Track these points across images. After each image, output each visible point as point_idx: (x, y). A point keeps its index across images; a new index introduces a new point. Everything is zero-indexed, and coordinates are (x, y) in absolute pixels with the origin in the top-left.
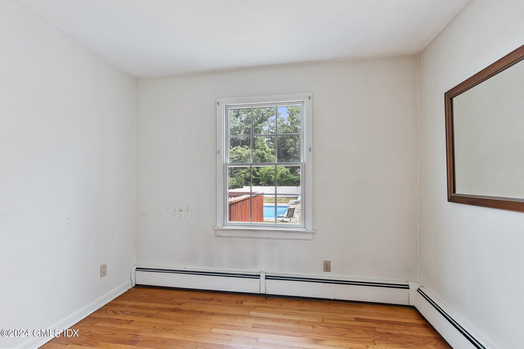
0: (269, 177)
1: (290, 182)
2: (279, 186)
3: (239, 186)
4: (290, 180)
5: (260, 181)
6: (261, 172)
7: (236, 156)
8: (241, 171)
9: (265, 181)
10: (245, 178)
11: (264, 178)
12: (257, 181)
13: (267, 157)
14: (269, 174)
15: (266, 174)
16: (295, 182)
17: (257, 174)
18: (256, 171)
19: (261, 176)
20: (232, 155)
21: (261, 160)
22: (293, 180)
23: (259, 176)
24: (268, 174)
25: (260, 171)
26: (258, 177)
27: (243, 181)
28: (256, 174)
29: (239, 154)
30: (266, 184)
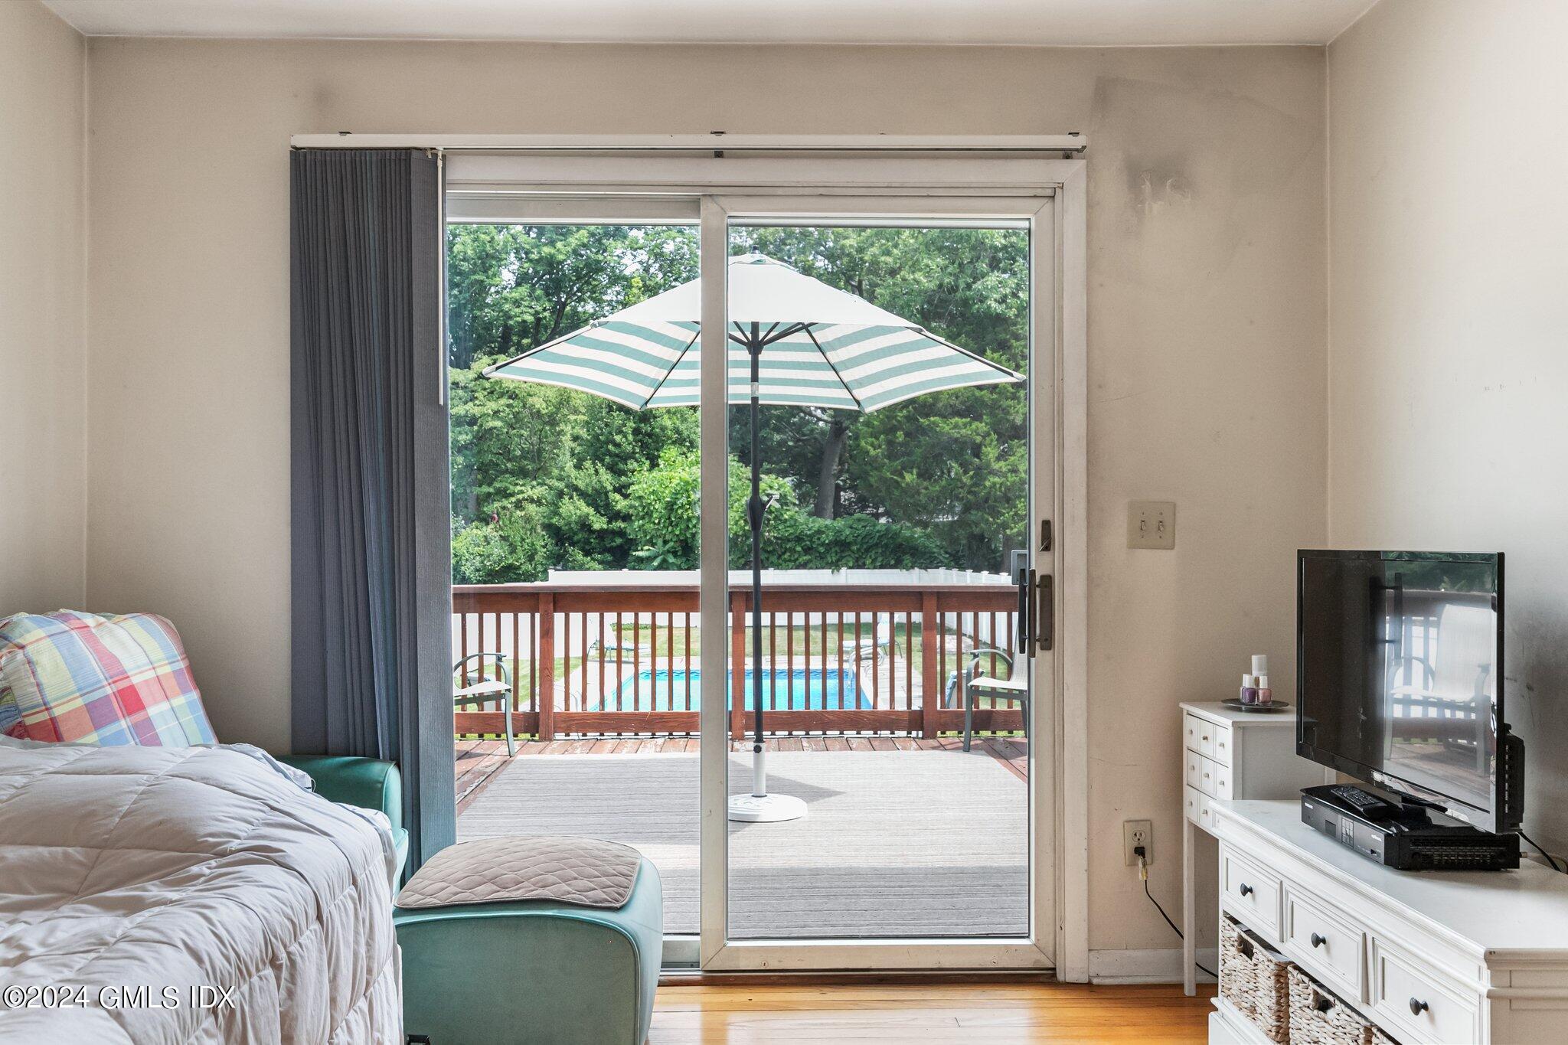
0: (689, 519)
1: (799, 549)
2: (738, 568)
3: (519, 568)
4: (799, 539)
5: (632, 543)
6: (641, 493)
7: (491, 406)
8: (519, 488)
9: (665, 542)
10: (548, 527)
11: (658, 529)
12: (619, 541)
13: (666, 416)
14: (689, 503)
15: (670, 506)
16: (822, 550)
17: (619, 507)
18: (610, 488)
19: (643, 518)
20: (471, 404)
21: (636, 432)
22: (811, 537)
23: (627, 518)
24: (682, 506)
25: (633, 488)
26: (620, 524)
27: (542, 543)
28: (608, 505)
29: (510, 397)
30: (671, 559)
